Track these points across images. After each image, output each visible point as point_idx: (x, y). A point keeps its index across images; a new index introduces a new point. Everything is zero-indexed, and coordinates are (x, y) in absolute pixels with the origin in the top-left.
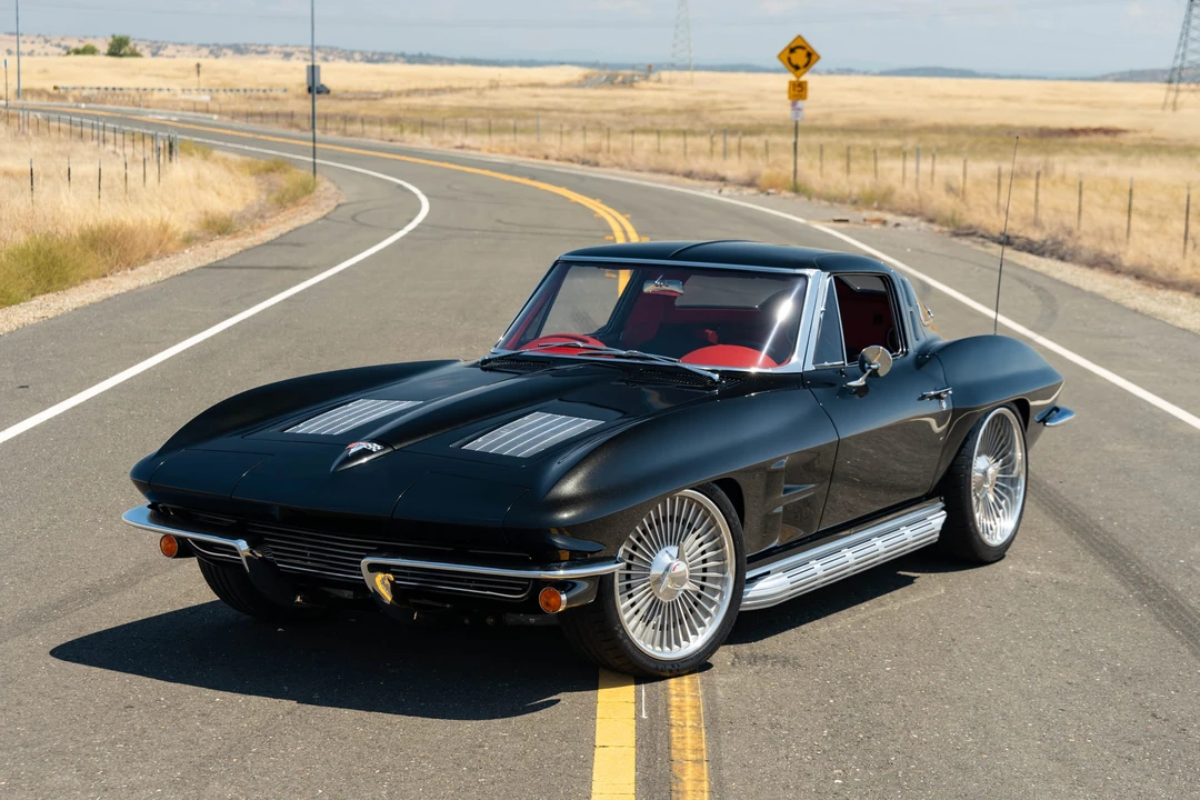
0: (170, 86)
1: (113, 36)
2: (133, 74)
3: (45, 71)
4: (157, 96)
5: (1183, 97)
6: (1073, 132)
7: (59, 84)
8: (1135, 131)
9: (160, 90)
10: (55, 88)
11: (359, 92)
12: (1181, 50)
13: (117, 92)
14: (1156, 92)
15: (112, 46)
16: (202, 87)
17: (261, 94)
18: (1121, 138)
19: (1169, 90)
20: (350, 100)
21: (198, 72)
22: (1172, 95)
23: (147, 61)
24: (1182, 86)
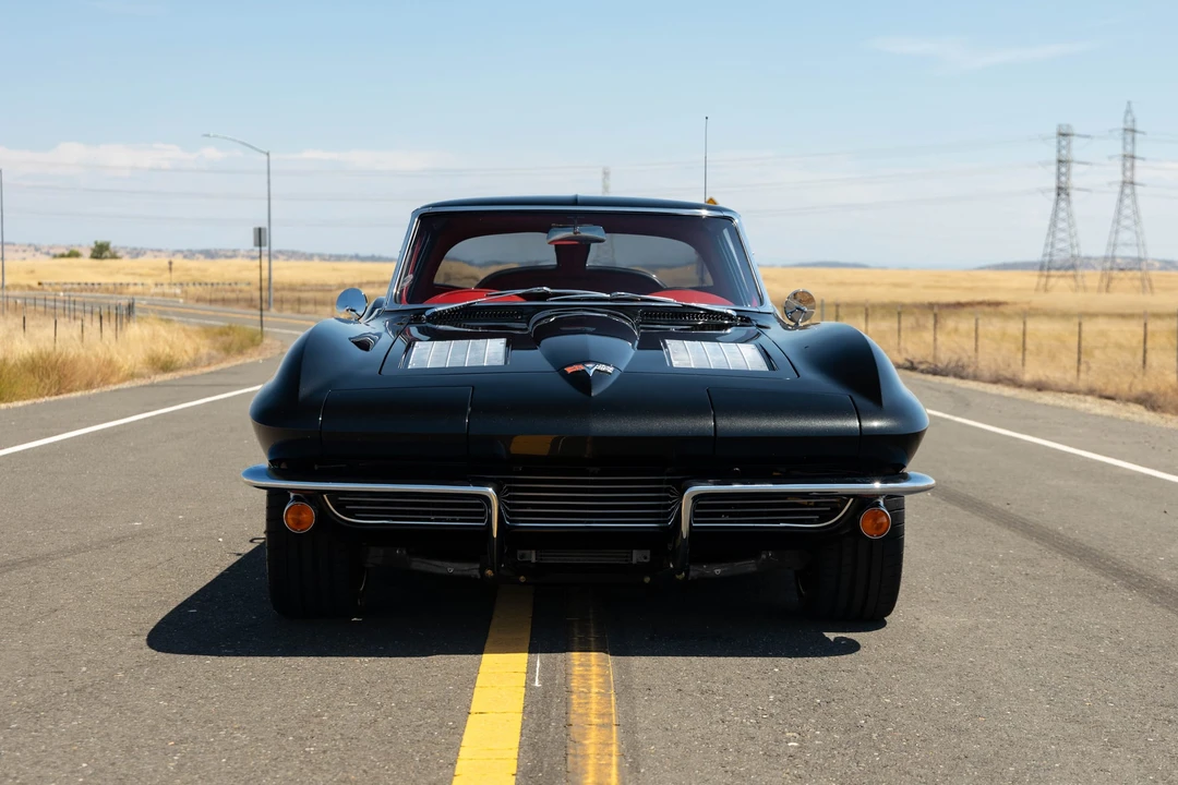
0: (145, 282)
1: (96, 243)
2: (111, 274)
3: (32, 272)
4: (132, 289)
5: (1052, 281)
6: (959, 305)
7: (43, 281)
8: (1015, 303)
9: (135, 284)
10: (40, 284)
11: (316, 285)
12: (1050, 240)
13: (96, 287)
14: (1030, 279)
15: (94, 251)
16: (174, 281)
17: (227, 287)
18: (1001, 308)
19: (1040, 276)
20: (308, 291)
21: (170, 269)
22: (1043, 280)
23: (126, 262)
24: (1053, 272)
